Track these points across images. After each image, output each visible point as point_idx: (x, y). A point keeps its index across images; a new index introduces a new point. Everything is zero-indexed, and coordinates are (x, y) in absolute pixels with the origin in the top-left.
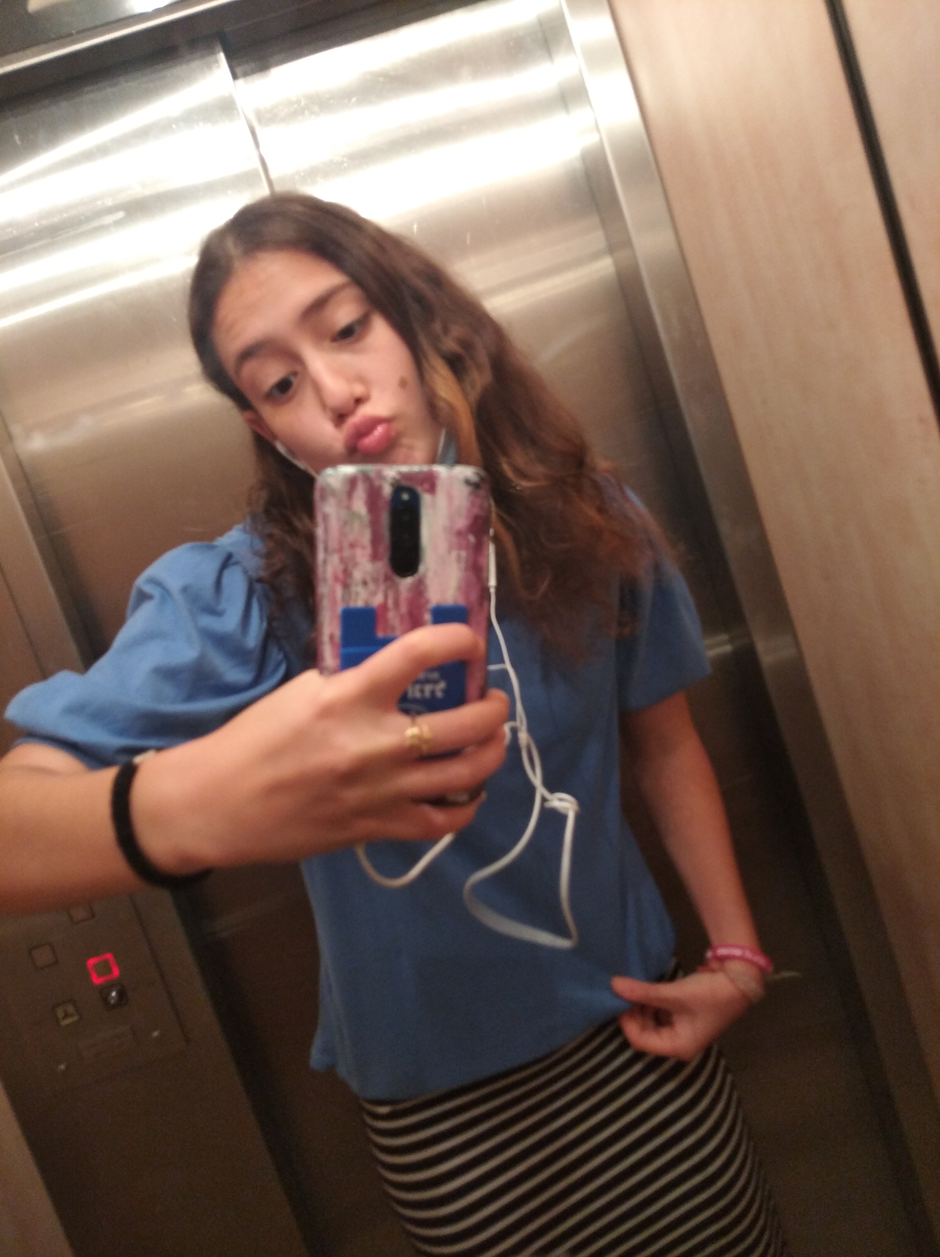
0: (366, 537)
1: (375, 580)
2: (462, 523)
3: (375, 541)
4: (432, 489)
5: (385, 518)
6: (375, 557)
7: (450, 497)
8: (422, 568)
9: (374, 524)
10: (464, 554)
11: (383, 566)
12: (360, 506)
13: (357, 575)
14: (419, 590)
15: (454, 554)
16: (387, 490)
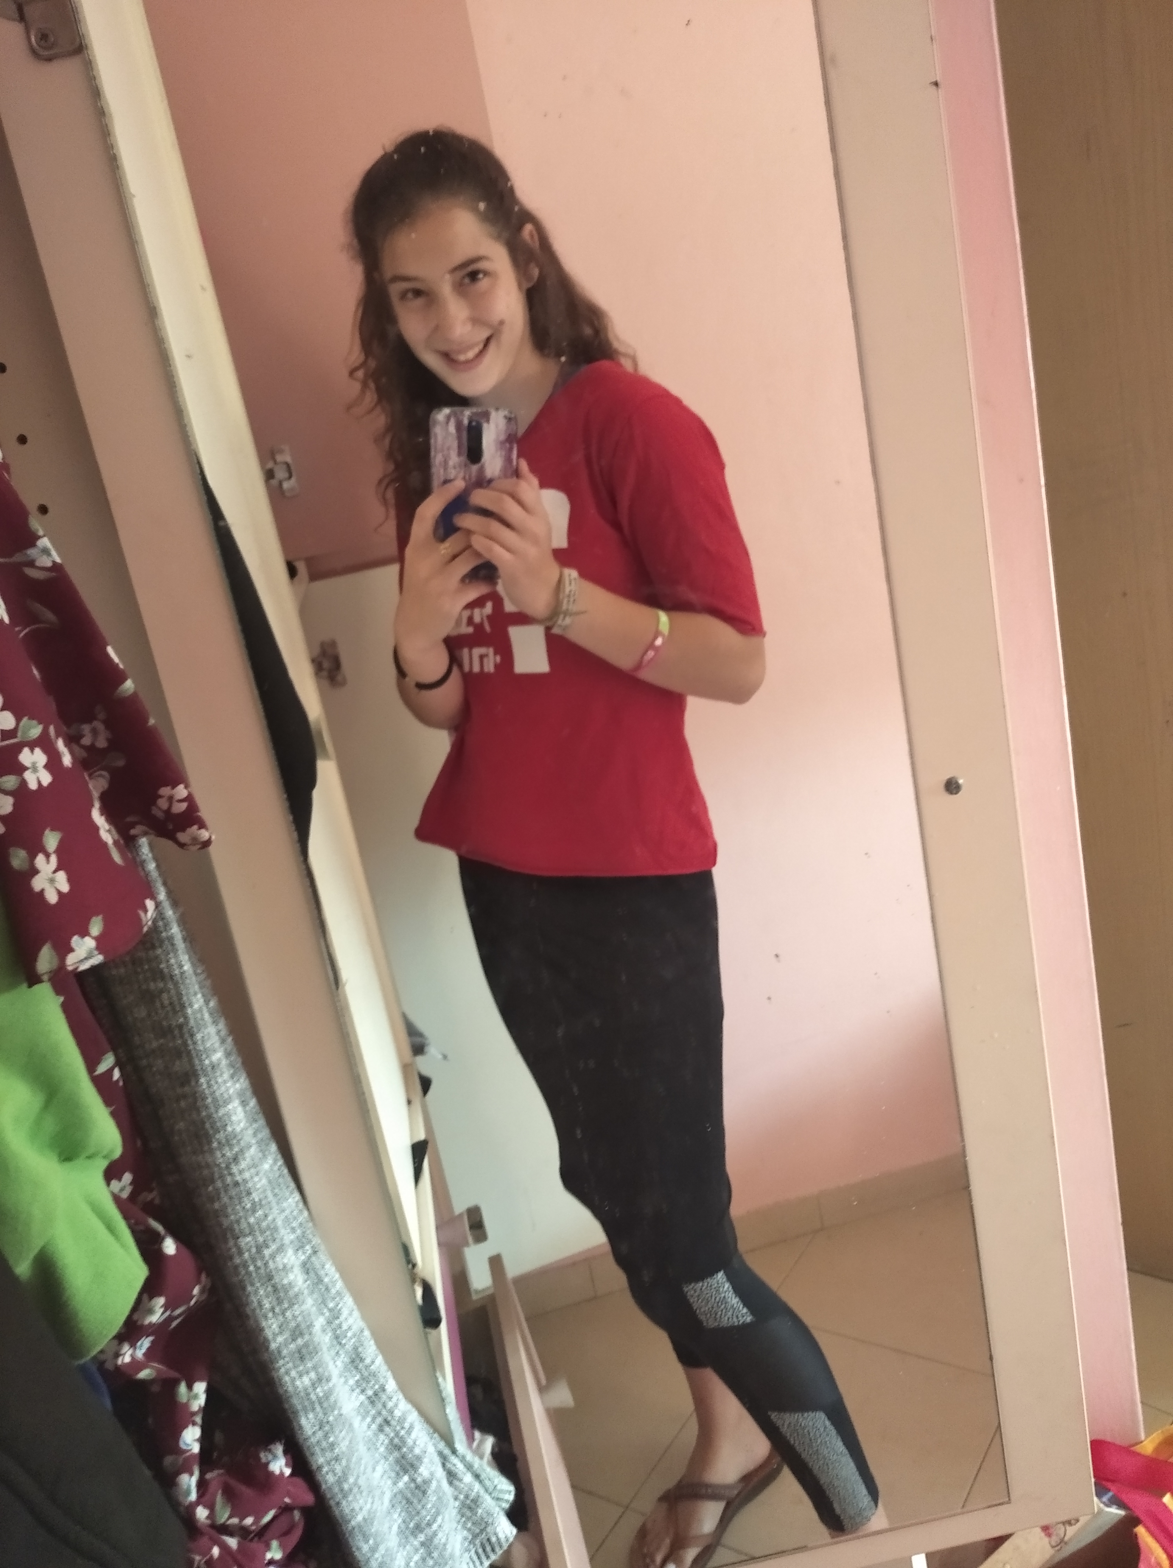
0: (455, 444)
1: (460, 466)
2: (503, 437)
3: (460, 447)
4: (488, 421)
5: (465, 435)
6: (459, 454)
7: (497, 426)
8: (483, 460)
9: (459, 438)
10: (504, 453)
11: (464, 458)
12: (452, 428)
13: (451, 463)
14: (481, 470)
15: (499, 453)
16: (466, 422)
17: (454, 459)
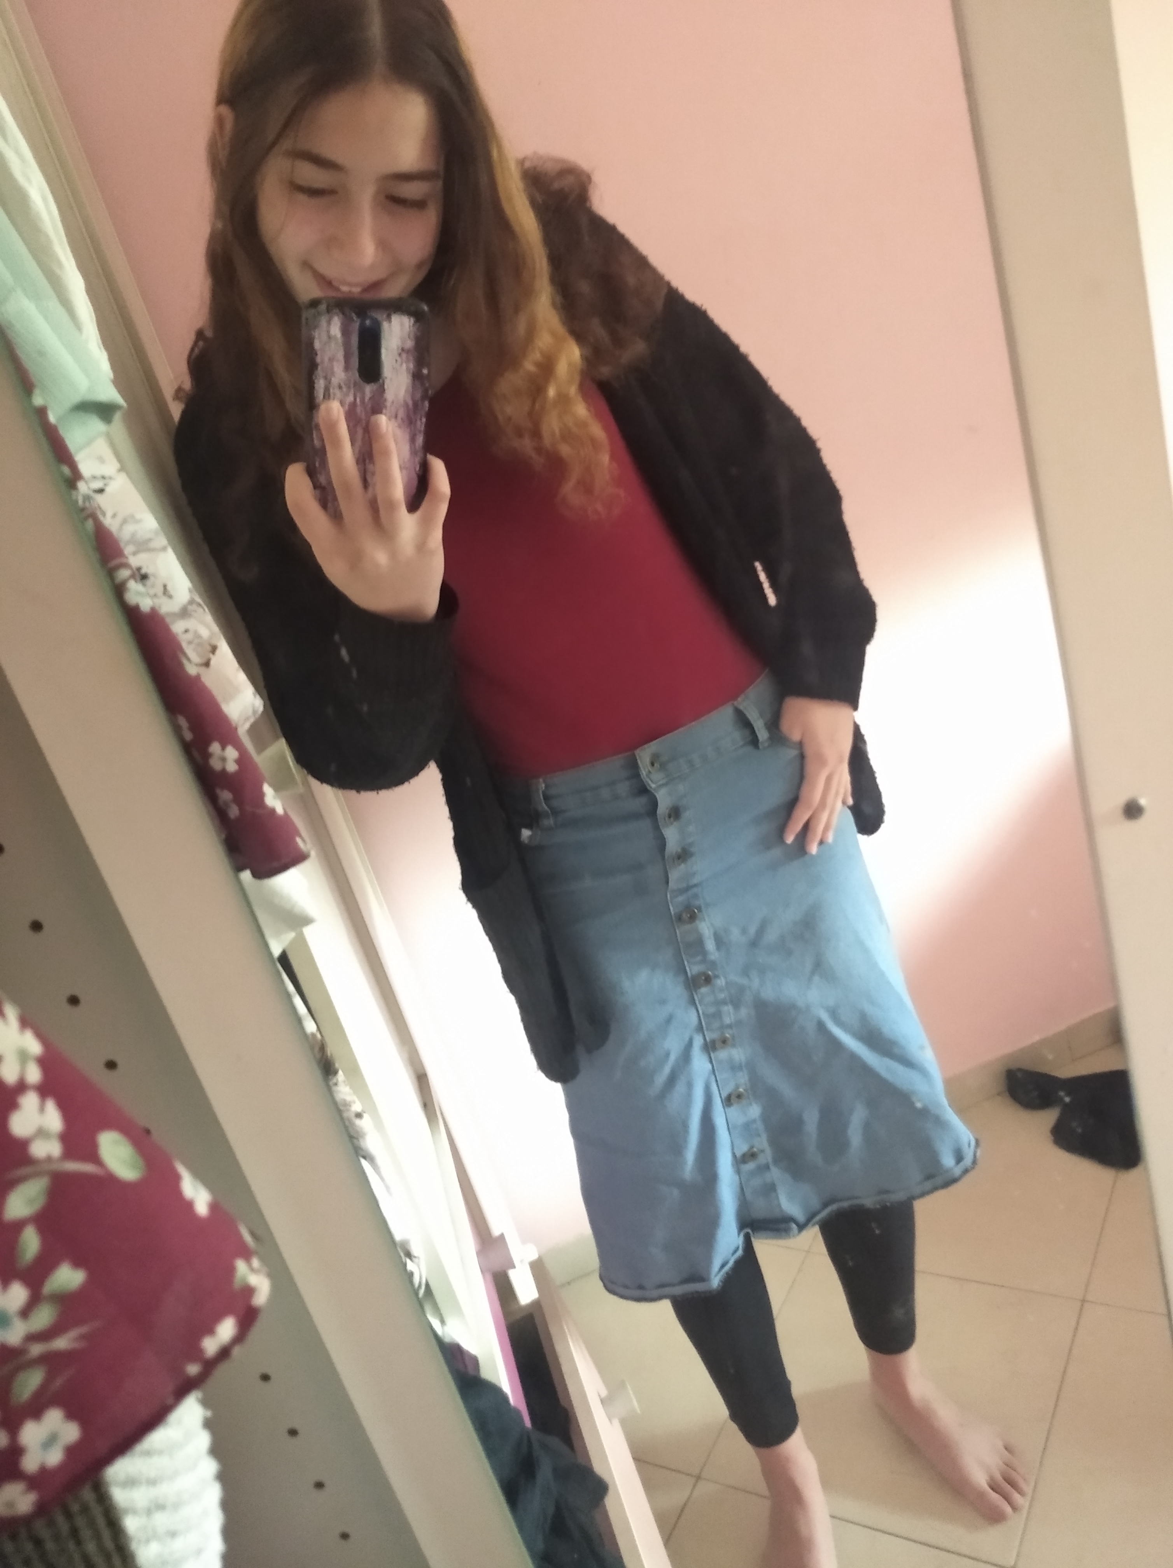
17: (339, 374)
